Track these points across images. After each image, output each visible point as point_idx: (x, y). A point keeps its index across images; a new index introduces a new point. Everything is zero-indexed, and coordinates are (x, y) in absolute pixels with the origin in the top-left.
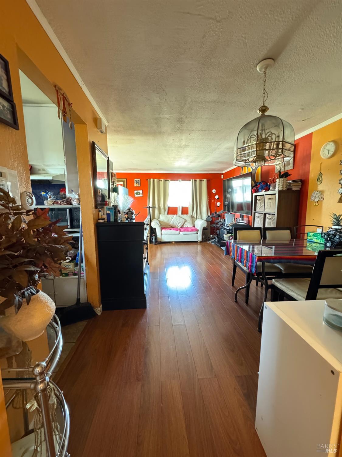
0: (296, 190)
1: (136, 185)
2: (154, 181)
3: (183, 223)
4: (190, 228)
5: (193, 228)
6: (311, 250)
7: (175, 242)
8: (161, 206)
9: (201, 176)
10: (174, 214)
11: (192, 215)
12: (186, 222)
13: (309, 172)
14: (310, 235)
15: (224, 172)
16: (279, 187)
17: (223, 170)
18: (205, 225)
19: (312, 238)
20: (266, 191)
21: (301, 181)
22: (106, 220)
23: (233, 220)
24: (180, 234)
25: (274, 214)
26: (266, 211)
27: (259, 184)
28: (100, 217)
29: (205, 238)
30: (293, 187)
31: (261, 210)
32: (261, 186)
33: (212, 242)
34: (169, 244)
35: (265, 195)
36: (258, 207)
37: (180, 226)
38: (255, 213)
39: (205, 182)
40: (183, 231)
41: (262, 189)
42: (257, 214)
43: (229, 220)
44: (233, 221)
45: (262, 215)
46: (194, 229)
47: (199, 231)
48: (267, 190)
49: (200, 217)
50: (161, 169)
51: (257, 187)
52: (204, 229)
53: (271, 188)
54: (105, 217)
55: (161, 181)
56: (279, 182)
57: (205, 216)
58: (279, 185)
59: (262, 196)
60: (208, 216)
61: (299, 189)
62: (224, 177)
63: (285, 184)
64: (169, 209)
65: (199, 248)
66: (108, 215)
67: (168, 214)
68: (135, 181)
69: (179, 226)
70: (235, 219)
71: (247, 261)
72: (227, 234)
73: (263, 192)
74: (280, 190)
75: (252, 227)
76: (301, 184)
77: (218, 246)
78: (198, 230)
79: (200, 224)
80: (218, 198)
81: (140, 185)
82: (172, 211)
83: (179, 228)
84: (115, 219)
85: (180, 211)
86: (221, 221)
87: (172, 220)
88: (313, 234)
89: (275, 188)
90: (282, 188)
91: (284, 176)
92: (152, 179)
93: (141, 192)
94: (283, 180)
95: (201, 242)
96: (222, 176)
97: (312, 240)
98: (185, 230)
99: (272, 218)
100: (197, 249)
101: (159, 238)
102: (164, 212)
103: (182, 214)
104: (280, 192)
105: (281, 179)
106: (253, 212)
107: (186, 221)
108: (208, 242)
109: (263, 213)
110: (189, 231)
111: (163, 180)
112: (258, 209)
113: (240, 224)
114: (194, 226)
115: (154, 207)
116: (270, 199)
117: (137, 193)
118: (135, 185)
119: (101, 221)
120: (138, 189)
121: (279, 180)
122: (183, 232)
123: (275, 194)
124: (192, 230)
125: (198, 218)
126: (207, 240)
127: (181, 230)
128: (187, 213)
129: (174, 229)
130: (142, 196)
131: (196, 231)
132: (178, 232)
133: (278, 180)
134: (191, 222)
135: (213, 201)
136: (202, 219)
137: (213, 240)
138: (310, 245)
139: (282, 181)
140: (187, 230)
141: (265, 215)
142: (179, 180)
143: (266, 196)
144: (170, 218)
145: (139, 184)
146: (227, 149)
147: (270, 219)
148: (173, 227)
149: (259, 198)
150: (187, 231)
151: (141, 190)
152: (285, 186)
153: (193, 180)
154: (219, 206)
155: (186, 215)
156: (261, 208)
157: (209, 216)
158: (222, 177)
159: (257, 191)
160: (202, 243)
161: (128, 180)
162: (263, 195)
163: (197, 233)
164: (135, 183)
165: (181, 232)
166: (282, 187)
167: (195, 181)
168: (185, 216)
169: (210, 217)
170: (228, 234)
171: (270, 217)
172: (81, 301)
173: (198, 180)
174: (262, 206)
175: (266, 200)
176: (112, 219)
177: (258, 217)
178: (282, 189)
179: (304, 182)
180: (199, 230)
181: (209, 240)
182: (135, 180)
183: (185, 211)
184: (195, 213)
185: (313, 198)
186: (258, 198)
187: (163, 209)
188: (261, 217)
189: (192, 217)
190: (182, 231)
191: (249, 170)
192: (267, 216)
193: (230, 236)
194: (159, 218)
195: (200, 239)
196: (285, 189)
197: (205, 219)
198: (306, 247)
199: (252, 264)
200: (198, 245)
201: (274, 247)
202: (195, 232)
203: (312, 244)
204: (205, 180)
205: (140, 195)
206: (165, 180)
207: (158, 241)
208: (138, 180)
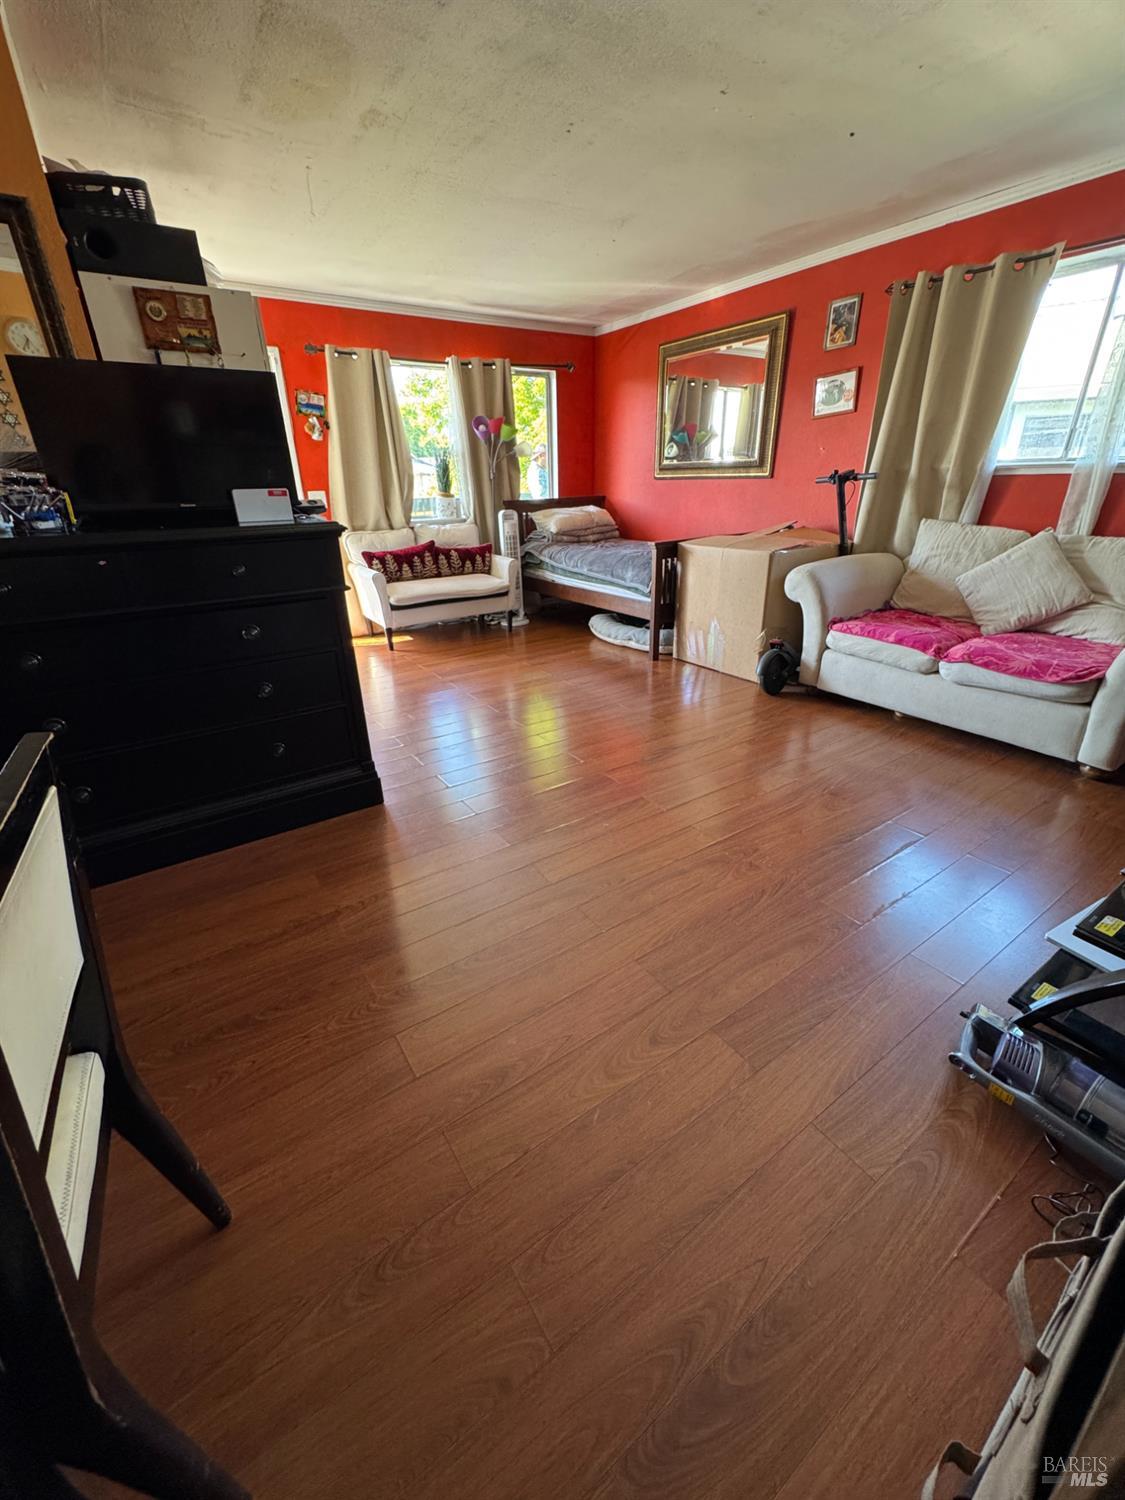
1: (835, 340)
2: (935, 282)
8: (948, 470)
10: (1024, 527)
40: (962, 660)
47: (1102, 694)
55: (990, 272)
64: (1001, 484)
68: (832, 317)
78: (1100, 682)
85: (1080, 508)
93: (850, 379)
95: (1100, 776)
101: (808, 668)
102: (956, 501)
103: (1094, 530)
110: (1006, 671)
111: (1002, 261)
117: (829, 395)
120: (834, 364)
122: (956, 667)
130: (850, 406)
132: (923, 658)
150: (986, 665)
151: (849, 370)
161: (798, 315)
163: (1085, 704)
164: (831, 327)
165: (943, 665)
182: (836, 304)
187: (950, 487)
194: (912, 543)
195: (1094, 751)
200: (1065, 788)
205: (842, 402)
206: (1027, 261)
207: (801, 680)
208: (849, 301)
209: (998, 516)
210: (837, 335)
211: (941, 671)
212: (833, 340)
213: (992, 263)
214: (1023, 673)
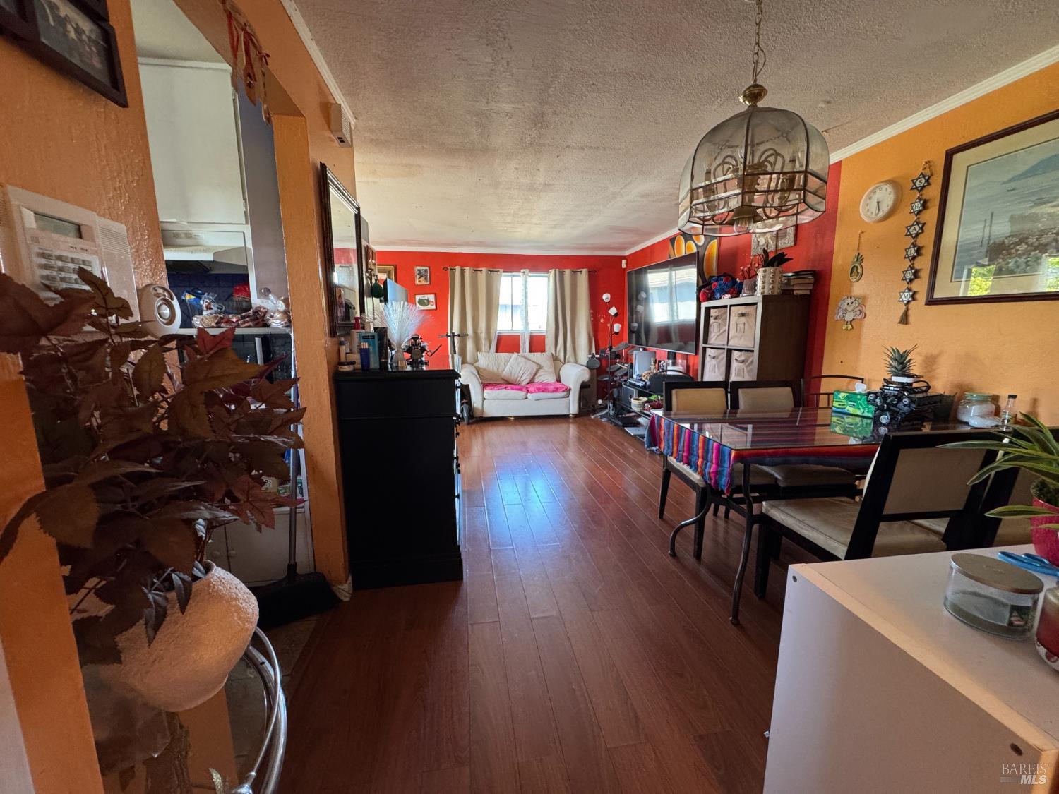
0: (801, 295)
1: (419, 281)
2: (462, 271)
3: (534, 372)
4: (551, 384)
5: (558, 385)
6: (841, 432)
7: (515, 417)
8: (482, 333)
9: (575, 263)
10: (513, 352)
11: (554, 354)
12: (541, 370)
13: (831, 253)
14: (840, 398)
15: (627, 253)
16: (763, 288)
17: (625, 249)
18: (585, 375)
19: (844, 405)
20: (732, 297)
21: (813, 273)
22: (359, 366)
23: (651, 365)
24: (527, 398)
25: (753, 351)
26: (733, 344)
27: (717, 280)
28: (343, 359)
29: (587, 407)
30: (795, 288)
31: (722, 342)
32: (720, 285)
33: (602, 417)
34: (501, 422)
35: (731, 306)
36: (712, 335)
37: (527, 381)
38: (705, 349)
39: (583, 277)
40: (535, 392)
41: (723, 292)
42: (709, 351)
43: (642, 366)
44: (652, 367)
45: (723, 353)
46: (559, 387)
47: (571, 392)
48: (737, 294)
49: (572, 359)
50: (480, 244)
51: (711, 289)
52: (584, 386)
53: (745, 289)
54: (356, 357)
55: (479, 272)
56: (764, 277)
57: (584, 356)
58: (764, 282)
59: (723, 310)
60: (590, 356)
61: (808, 292)
62: (627, 264)
63: (778, 280)
64: (500, 338)
65: (572, 430)
66: (365, 353)
67: (497, 351)
68: (417, 272)
69: (525, 379)
70: (655, 362)
71: (705, 462)
72: (639, 396)
73: (726, 300)
74: (765, 294)
75: (699, 380)
76: (812, 281)
77: (616, 425)
78: (570, 389)
79: (575, 374)
80: (616, 315)
81: (428, 283)
82: (507, 344)
83: (524, 383)
84: (381, 364)
85: (525, 345)
86: (621, 368)
87: (508, 366)
88: (846, 395)
89: (753, 288)
90: (771, 289)
91: (774, 262)
92: (458, 268)
93: (432, 298)
94: (774, 272)
95: (576, 416)
96: (624, 262)
97: (845, 408)
98: (539, 390)
99: (748, 360)
100: (568, 432)
101: (477, 409)
102: (488, 345)
103: (531, 351)
104: (766, 299)
105: (767, 269)
106: (701, 345)
107: (540, 368)
108: (592, 417)
109: (724, 349)
110: (548, 392)
111: (484, 269)
112: (714, 339)
113: (669, 373)
114: (559, 380)
115: (463, 335)
116: (743, 315)
117: (421, 302)
118: (417, 282)
119: (347, 368)
120: (423, 290)
121: (765, 271)
122: (534, 394)
123: (756, 304)
124: (556, 390)
125: (568, 362)
126: (588, 411)
127: (530, 390)
128: (543, 350)
129: (513, 386)
130: (434, 307)
131: (564, 391)
132: (522, 394)
133: (761, 272)
134: (552, 370)
135: (602, 321)
136: (576, 363)
137: (604, 413)
138: (838, 420)
139: (771, 273)
140: (543, 388)
141: (730, 351)
142: (522, 271)
143: (732, 308)
144: (503, 360)
145: (426, 279)
146: (642, 196)
147: (743, 362)
148: (511, 381)
149: (717, 314)
150: (543, 391)
151: (431, 294)
152: (777, 285)
153: (555, 271)
154: (617, 333)
155: (539, 353)
156: (721, 336)
157: (593, 357)
158: (624, 266)
159: (712, 298)
160: (577, 419)
161: (398, 267)
162: (726, 306)
163: (568, 397)
164: (418, 277)
165: (529, 396)
166: (770, 287)
167: (562, 273)
168: (537, 356)
169: (597, 358)
170: (641, 398)
171: (742, 358)
172: (300, 570)
173: (568, 272)
174: (723, 332)
175: (734, 319)
176: (374, 363)
177: (714, 358)
178: (770, 292)
179: (819, 277)
180: (572, 387)
181: (594, 412)
182: (418, 268)
183: (537, 344)
184: (559, 351)
185: (840, 314)
186: (713, 312)
187: (485, 339)
188: (721, 357)
189: (555, 358)
190: (532, 392)
191: (690, 248)
192: (735, 354)
193: (646, 402)
194: (476, 361)
195: (574, 409)
196: (777, 292)
197: (585, 364)
198: (829, 425)
199: (720, 469)
200: (570, 423)
201: (750, 427)
202: (564, 394)
203: (843, 418)
204: (585, 271)
205: (429, 306)
206: (491, 271)
207: (475, 416)
208: (425, 268)
209: (500, 349)
210: (421, 279)
211: (529, 397)
212: (420, 281)
213: (480, 269)
214: (553, 391)
